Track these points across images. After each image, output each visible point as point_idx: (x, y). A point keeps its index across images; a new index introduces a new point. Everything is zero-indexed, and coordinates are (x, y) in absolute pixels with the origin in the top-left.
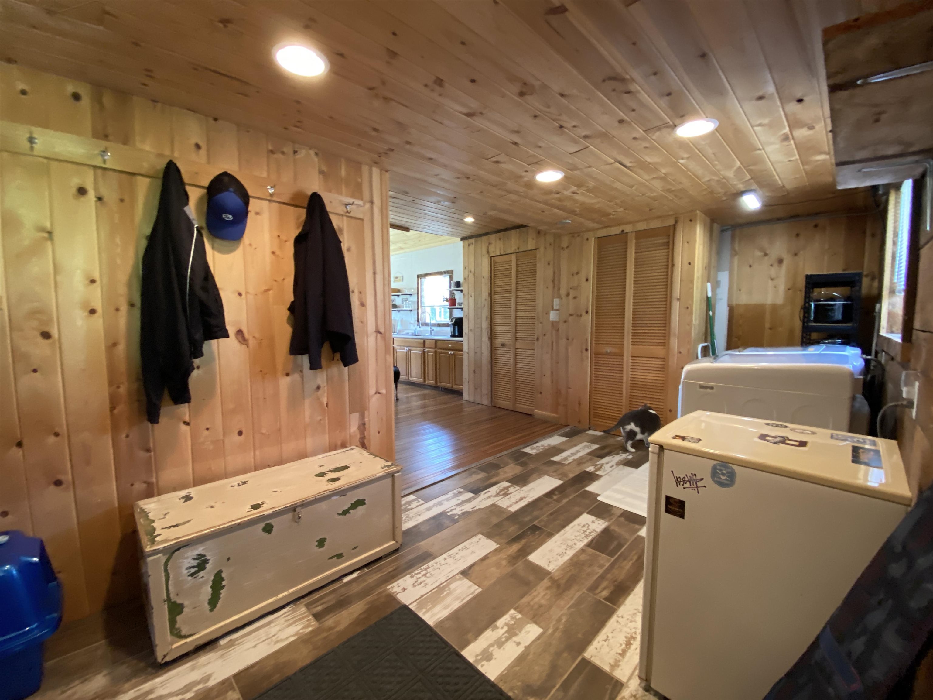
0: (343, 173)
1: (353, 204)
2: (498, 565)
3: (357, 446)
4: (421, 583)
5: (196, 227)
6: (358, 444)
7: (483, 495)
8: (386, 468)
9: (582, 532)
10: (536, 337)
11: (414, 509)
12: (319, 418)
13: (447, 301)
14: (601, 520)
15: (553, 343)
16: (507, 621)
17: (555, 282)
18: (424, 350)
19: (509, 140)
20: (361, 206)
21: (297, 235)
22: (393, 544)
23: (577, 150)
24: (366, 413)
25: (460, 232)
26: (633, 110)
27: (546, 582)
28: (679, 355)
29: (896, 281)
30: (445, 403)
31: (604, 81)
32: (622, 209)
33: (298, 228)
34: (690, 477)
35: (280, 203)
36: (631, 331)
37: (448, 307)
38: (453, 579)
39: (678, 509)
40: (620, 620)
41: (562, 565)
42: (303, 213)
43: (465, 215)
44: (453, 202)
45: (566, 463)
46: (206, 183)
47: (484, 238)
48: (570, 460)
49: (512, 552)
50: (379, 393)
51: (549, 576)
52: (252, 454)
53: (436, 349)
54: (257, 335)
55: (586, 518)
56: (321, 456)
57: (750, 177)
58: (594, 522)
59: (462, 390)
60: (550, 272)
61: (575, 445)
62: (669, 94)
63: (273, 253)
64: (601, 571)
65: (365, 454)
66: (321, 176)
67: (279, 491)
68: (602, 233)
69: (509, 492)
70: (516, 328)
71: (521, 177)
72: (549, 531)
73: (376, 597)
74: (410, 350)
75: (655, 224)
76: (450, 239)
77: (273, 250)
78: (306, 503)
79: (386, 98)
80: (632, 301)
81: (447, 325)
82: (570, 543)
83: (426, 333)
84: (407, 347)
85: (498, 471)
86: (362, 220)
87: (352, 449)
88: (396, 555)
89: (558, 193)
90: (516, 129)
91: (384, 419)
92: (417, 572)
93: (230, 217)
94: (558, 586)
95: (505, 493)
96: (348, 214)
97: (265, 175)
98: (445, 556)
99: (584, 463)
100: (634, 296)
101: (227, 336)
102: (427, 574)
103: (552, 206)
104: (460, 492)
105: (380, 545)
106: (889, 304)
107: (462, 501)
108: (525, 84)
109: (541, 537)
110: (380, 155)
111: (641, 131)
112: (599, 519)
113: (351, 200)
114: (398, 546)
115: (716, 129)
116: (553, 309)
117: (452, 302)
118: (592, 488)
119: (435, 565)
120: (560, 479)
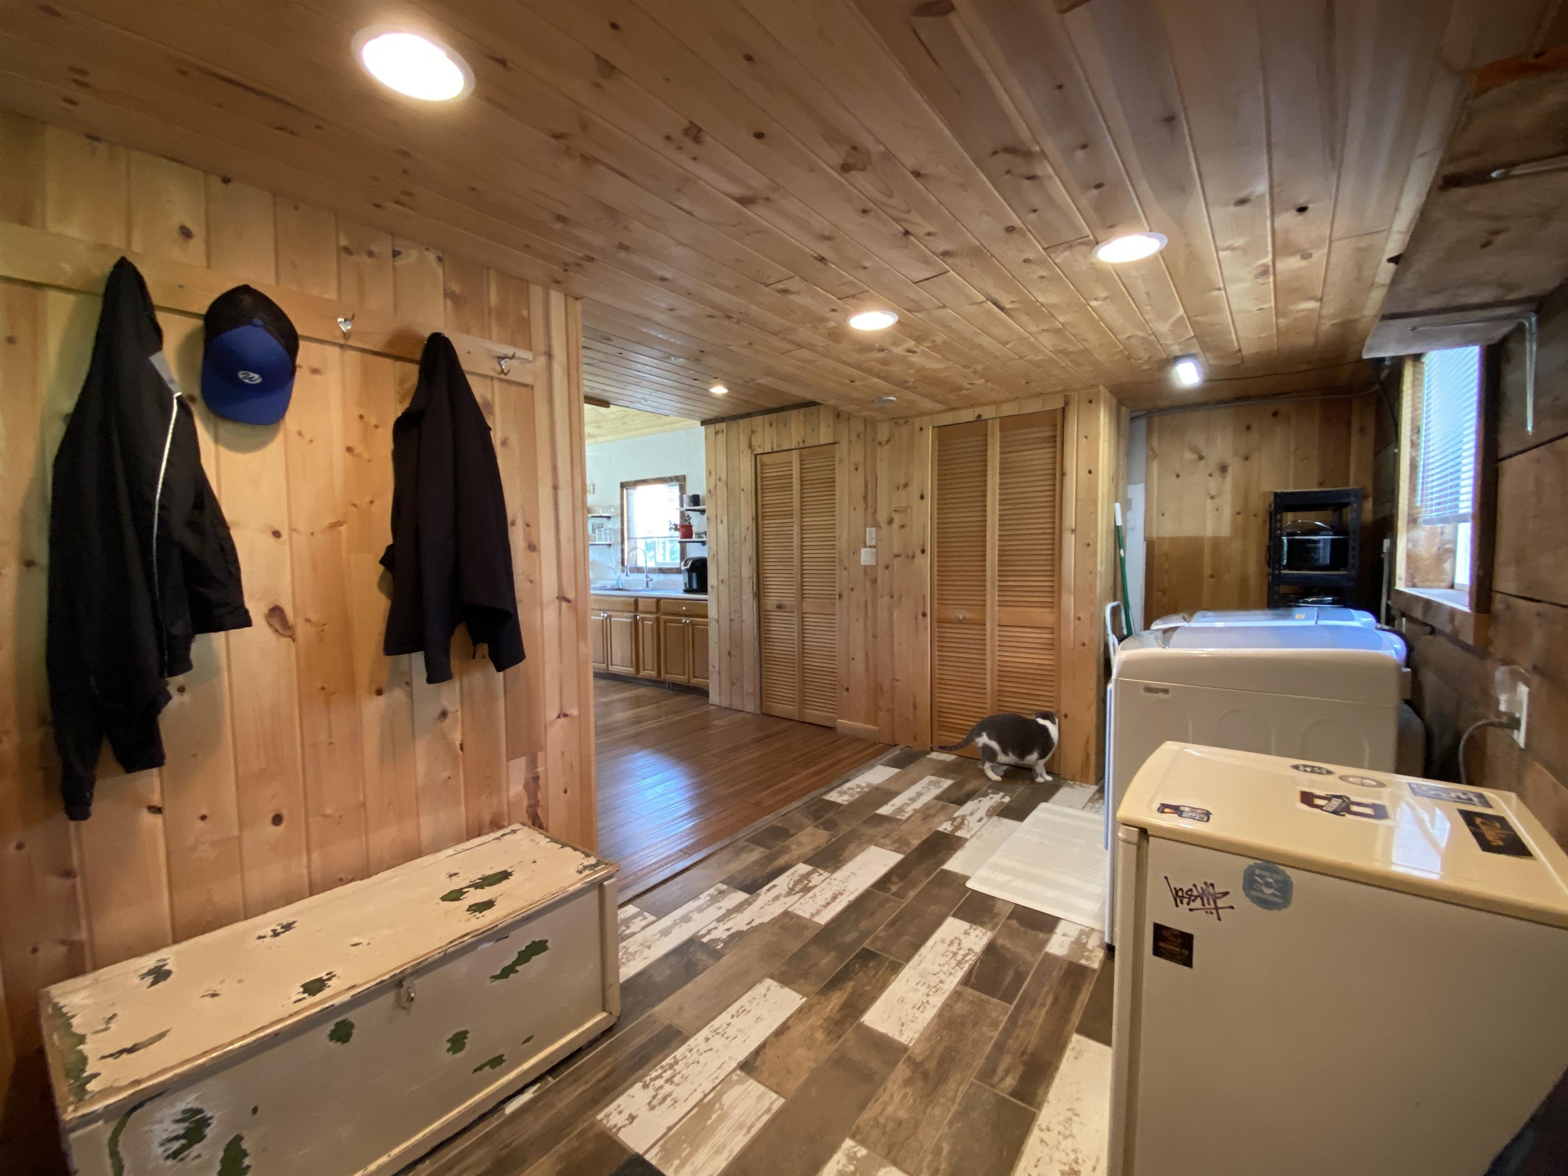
0: (493, 298)
1: (512, 357)
2: (809, 1042)
3: (524, 824)
4: (664, 1099)
5: (178, 398)
6: (525, 818)
7: (765, 895)
8: (587, 872)
9: (951, 955)
10: (837, 593)
11: (636, 936)
12: (446, 774)
13: (676, 529)
14: (980, 928)
15: (866, 604)
16: (840, 1167)
17: (869, 498)
18: (635, 617)
19: (811, 252)
20: (529, 362)
21: (399, 414)
22: (604, 1018)
23: (929, 276)
24: (540, 755)
25: (701, 410)
26: (1035, 211)
27: (901, 1071)
28: (1077, 622)
29: (1419, 504)
30: (677, 712)
31: (995, 153)
32: (982, 381)
33: (401, 401)
34: (1202, 888)
35: (363, 351)
36: (997, 583)
37: (679, 539)
38: (726, 1082)
39: (1177, 949)
40: (1046, 1136)
41: (927, 1028)
42: (412, 372)
43: (713, 381)
44: (697, 360)
45: (904, 818)
46: (203, 308)
47: (742, 422)
48: (909, 810)
49: (832, 1009)
50: (566, 715)
51: (906, 1056)
52: (304, 859)
53: (659, 615)
54: (313, 617)
55: (952, 927)
56: (450, 851)
57: (1193, 334)
58: (969, 934)
59: (708, 686)
60: (858, 482)
61: (914, 783)
62: (1099, 186)
63: (349, 449)
64: (996, 1034)
65: (542, 840)
66: (449, 302)
67: (365, 941)
68: (948, 419)
69: (811, 885)
70: (802, 578)
71: (823, 320)
72: (892, 958)
73: (576, 1144)
74: (610, 617)
75: (1032, 407)
76: (680, 422)
77: (349, 444)
78: (424, 967)
79: (587, 159)
80: (997, 532)
81: (678, 571)
82: (933, 981)
83: (638, 585)
84: (604, 611)
85: (787, 842)
86: (532, 387)
87: (514, 832)
88: (610, 1041)
89: (883, 350)
90: (826, 233)
91: (576, 764)
92: (654, 1074)
93: (256, 378)
94: (926, 1076)
95: (803, 887)
96: (502, 376)
97: (332, 295)
98: (705, 1032)
99: (934, 816)
100: (1000, 525)
101: (247, 623)
102: (674, 1076)
103: (869, 371)
104: (721, 892)
105: (576, 1027)
106: (1408, 540)
107: (728, 910)
108: (854, 148)
109: (881, 973)
110: (566, 267)
111: (1040, 248)
112: (975, 927)
113: (509, 350)
114: (613, 1020)
115: (1161, 252)
116: (865, 546)
117: (686, 530)
118: (954, 864)
119: (689, 1055)
120: (897, 851)
